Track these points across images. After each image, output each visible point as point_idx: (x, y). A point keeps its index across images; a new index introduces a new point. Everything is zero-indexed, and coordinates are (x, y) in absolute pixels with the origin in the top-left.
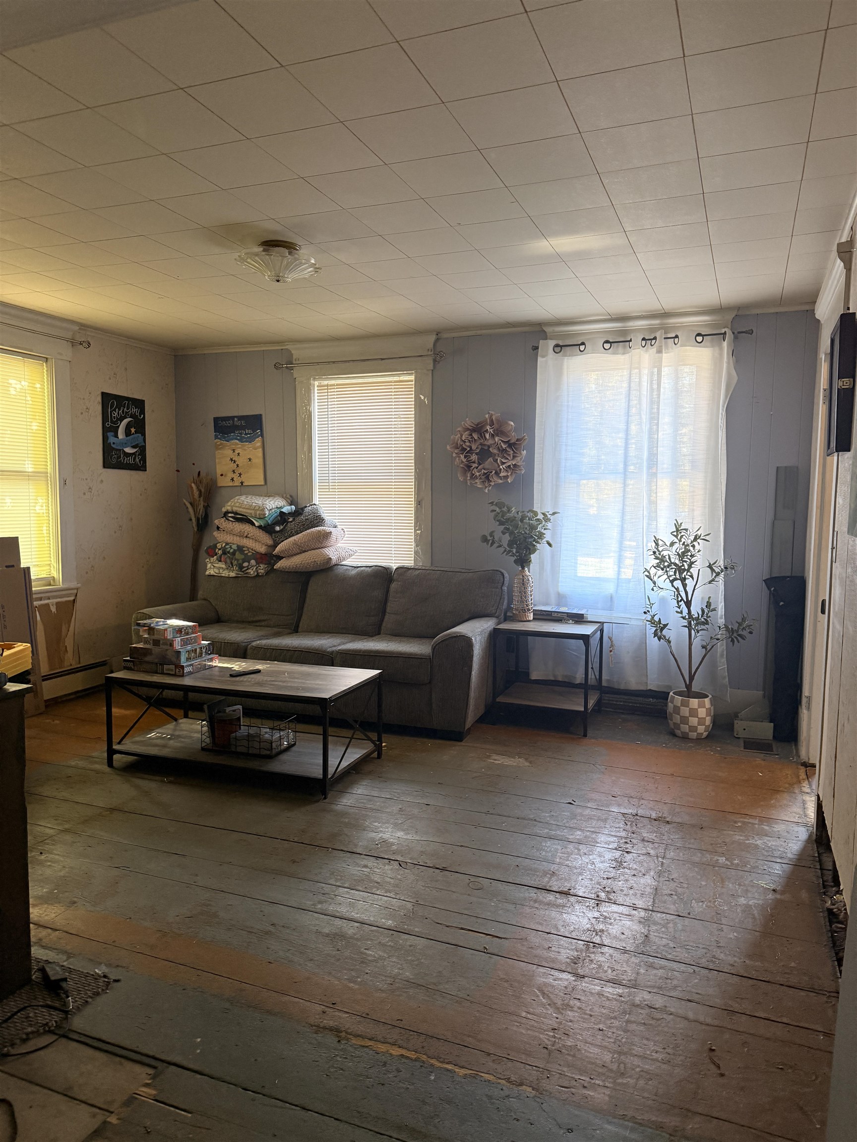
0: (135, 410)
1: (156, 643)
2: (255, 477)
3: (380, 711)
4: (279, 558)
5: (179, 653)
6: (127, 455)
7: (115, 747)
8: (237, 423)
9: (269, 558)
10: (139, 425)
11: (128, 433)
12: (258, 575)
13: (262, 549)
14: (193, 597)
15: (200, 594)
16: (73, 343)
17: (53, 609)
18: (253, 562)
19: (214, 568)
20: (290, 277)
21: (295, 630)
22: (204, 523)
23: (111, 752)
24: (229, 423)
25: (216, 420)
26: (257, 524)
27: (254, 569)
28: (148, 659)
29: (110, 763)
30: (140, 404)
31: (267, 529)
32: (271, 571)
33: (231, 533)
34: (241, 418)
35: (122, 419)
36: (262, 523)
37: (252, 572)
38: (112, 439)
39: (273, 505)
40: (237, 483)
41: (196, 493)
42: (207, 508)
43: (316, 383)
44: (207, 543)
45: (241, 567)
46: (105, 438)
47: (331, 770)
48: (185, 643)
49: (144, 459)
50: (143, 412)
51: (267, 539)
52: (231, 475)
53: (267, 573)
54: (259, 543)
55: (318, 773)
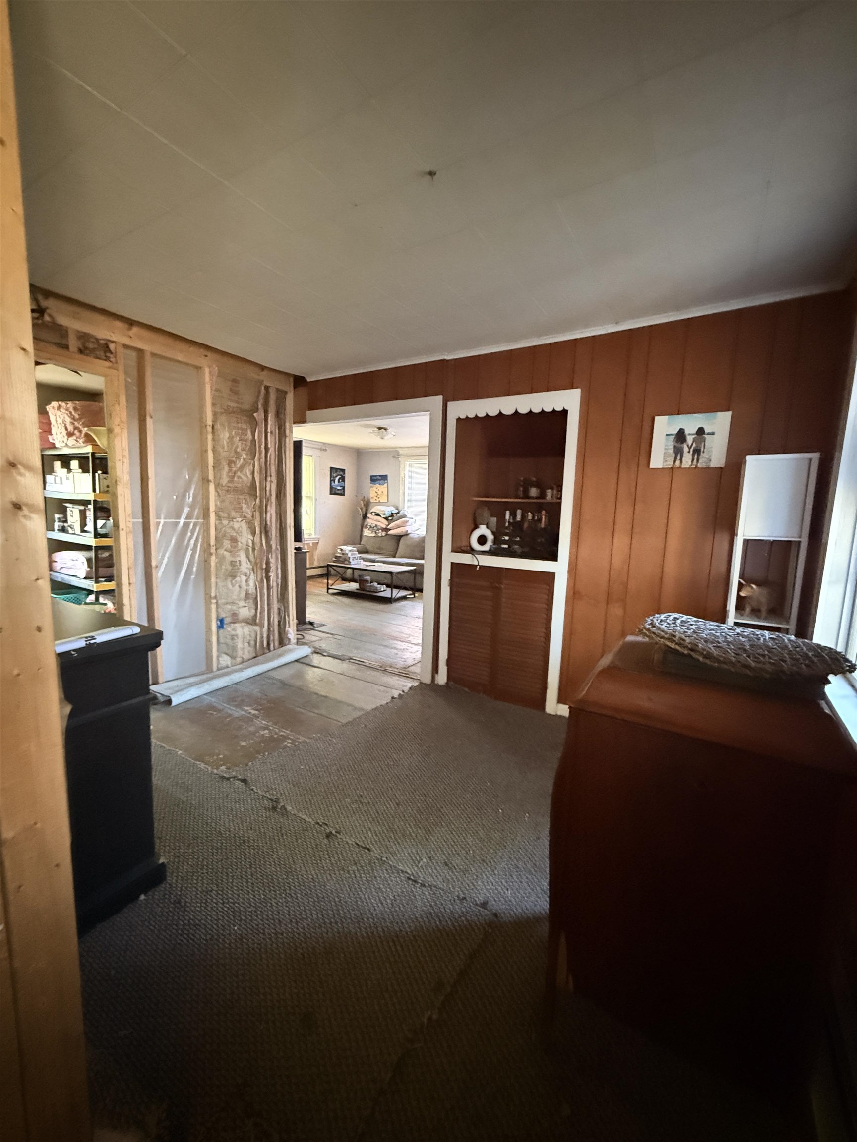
0: (342, 473)
1: (343, 554)
2: (384, 499)
3: (415, 582)
4: (390, 530)
5: (349, 558)
6: (338, 490)
7: (330, 587)
8: (379, 478)
9: (386, 530)
10: (343, 479)
11: (339, 482)
12: (382, 536)
13: (384, 526)
14: (360, 544)
15: (362, 543)
16: (321, 449)
17: (311, 545)
18: (380, 531)
19: (367, 532)
20: (386, 438)
21: (395, 557)
22: (365, 517)
23: (328, 589)
24: (375, 478)
25: (371, 477)
26: (383, 516)
27: (381, 534)
28: (341, 559)
29: (328, 592)
30: (343, 471)
31: (386, 519)
32: (387, 535)
33: (373, 520)
34: (380, 476)
35: (337, 476)
36: (385, 516)
37: (380, 535)
38: (333, 484)
39: (388, 510)
40: (378, 501)
41: (363, 504)
42: (367, 510)
43: (408, 463)
44: (366, 523)
45: (376, 533)
46: (331, 484)
47: (393, 597)
48: (352, 555)
49: (344, 491)
50: (344, 474)
51: (386, 522)
52: (375, 498)
53: (386, 535)
54: (383, 524)
55: (390, 596)
